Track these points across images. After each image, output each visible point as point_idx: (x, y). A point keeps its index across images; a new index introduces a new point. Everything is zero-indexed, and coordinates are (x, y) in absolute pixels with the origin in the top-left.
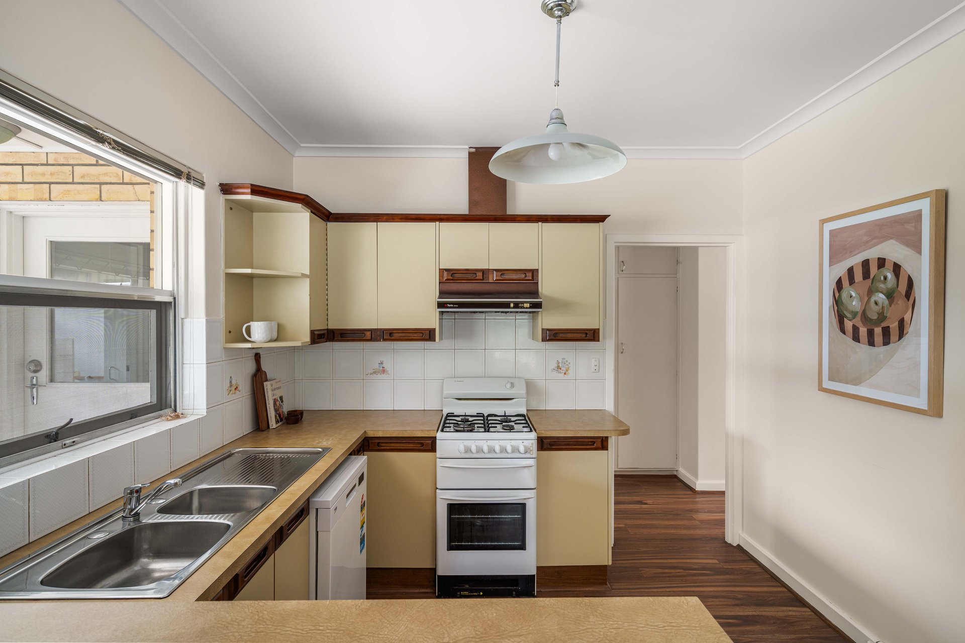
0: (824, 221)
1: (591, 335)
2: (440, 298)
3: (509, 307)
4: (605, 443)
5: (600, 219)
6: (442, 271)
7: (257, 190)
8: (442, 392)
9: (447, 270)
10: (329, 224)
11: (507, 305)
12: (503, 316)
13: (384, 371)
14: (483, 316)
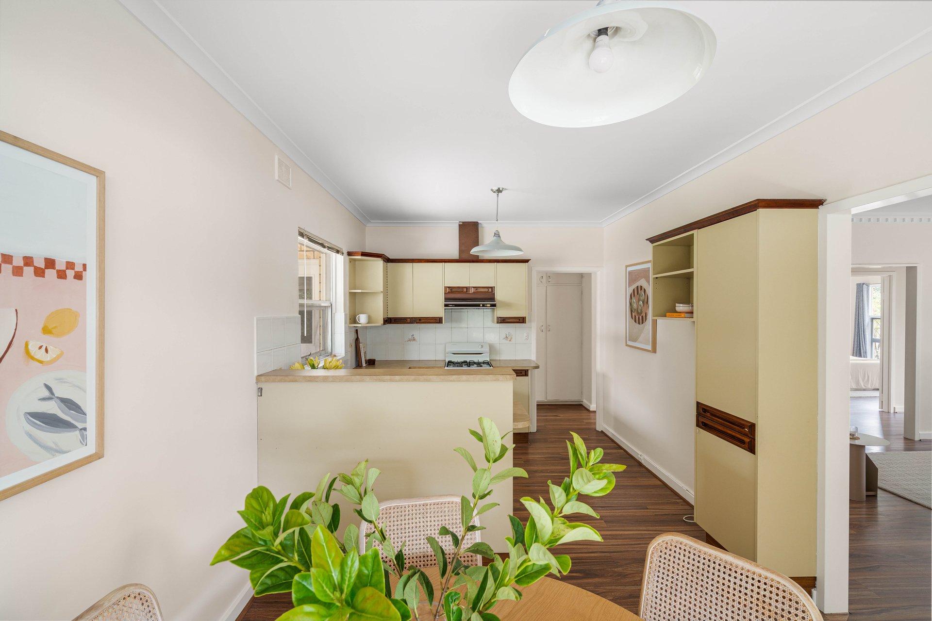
0: (627, 266)
1: (522, 320)
2: (445, 302)
3: (480, 306)
4: (527, 373)
5: (527, 261)
6: (446, 288)
7: (364, 254)
8: (445, 351)
9: (448, 287)
10: (388, 264)
11: (479, 305)
12: (477, 310)
13: (414, 340)
14: (466, 310)
